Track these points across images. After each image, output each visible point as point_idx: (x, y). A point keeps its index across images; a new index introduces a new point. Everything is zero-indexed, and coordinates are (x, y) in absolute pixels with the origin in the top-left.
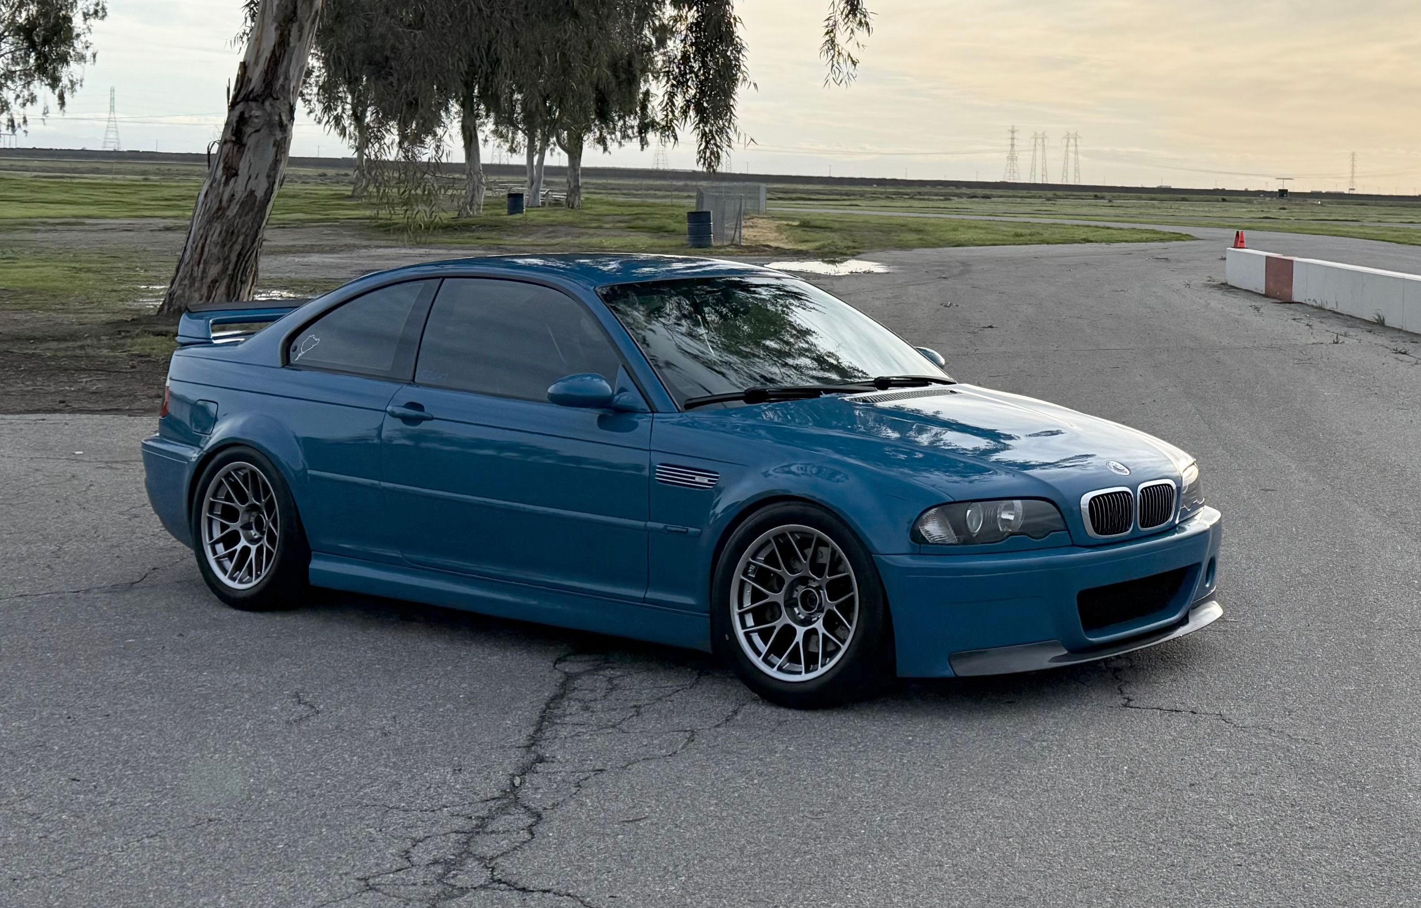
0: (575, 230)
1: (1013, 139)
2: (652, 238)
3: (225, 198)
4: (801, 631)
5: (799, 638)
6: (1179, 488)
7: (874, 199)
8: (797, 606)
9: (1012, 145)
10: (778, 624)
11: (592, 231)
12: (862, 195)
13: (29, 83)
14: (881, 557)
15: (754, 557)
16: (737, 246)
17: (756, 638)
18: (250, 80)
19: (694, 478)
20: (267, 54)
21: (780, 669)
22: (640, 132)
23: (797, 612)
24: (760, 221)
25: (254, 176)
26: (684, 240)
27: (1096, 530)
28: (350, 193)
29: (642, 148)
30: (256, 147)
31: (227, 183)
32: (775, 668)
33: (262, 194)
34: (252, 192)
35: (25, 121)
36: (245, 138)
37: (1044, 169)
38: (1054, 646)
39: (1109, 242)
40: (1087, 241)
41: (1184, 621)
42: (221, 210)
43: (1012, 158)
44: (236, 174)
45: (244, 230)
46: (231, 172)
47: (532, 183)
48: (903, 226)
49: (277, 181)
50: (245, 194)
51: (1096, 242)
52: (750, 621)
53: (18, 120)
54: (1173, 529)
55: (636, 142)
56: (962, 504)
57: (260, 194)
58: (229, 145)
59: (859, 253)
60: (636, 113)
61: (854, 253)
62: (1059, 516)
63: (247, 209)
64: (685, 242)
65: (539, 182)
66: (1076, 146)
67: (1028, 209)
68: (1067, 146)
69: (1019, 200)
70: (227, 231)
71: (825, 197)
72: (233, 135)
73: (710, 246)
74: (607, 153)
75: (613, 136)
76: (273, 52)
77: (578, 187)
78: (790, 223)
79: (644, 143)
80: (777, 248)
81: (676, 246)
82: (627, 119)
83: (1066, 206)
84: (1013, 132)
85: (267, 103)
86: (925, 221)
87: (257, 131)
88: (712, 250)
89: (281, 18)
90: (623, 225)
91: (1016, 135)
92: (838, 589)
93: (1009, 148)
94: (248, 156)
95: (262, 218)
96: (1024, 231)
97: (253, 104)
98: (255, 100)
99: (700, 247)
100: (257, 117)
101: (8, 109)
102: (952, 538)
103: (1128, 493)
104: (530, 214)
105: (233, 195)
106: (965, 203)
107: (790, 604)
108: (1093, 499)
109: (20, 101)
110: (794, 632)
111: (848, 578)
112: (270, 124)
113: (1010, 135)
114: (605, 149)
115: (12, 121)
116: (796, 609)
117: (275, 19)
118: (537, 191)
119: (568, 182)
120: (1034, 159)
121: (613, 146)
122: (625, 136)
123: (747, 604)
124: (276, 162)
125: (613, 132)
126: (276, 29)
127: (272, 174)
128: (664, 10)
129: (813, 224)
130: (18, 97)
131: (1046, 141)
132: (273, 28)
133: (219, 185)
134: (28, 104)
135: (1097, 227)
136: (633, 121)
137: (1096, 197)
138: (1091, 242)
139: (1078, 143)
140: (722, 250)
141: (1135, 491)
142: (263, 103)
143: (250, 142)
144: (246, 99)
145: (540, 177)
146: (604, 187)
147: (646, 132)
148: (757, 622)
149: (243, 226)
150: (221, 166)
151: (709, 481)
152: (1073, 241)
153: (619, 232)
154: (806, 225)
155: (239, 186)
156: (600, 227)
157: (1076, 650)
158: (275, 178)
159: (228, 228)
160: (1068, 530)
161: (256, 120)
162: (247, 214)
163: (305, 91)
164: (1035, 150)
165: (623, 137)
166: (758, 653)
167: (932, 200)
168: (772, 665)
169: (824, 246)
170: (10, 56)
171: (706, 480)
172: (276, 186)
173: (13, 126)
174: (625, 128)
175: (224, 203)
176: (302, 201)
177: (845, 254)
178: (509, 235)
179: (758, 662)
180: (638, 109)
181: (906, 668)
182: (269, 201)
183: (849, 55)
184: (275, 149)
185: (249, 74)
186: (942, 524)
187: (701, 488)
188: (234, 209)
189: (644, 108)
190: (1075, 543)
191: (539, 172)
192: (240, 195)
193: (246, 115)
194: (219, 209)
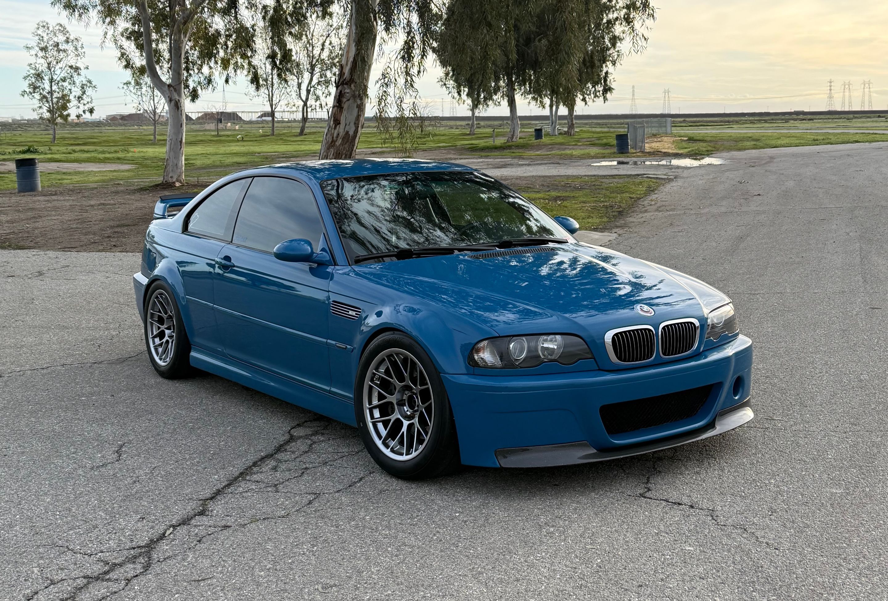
0: (562, 147)
1: (830, 86)
2: (601, 149)
3: (335, 135)
4: (406, 423)
5: (404, 429)
6: (702, 326)
7: (744, 123)
8: (405, 406)
9: (830, 90)
10: (393, 418)
11: (570, 147)
12: (737, 122)
13: (328, 87)
14: (446, 376)
15: (377, 369)
16: (643, 152)
17: (380, 426)
18: (344, 74)
19: (348, 312)
20: (351, 59)
21: (392, 451)
22: (603, 94)
23: (406, 410)
24: (666, 138)
25: (348, 124)
26: (615, 150)
27: (620, 358)
28: (469, 132)
29: (605, 102)
30: (348, 108)
31: (335, 128)
32: (389, 449)
33: (353, 133)
34: (347, 133)
35: (327, 105)
36: (343, 105)
37: (850, 102)
38: (585, 445)
39: (870, 142)
40: (857, 142)
41: (711, 425)
42: (333, 142)
43: (831, 97)
44: (340, 123)
45: (344, 152)
46: (337, 122)
47: (552, 124)
48: (750, 137)
49: (360, 126)
50: (344, 133)
51: (863, 142)
52: (377, 414)
53: (324, 104)
54: (697, 355)
55: (602, 98)
56: (506, 339)
57: (351, 133)
58: (336, 108)
59: (712, 154)
60: (601, 84)
61: (709, 154)
62: (586, 346)
63: (346, 141)
64: (616, 151)
65: (556, 123)
66: (869, 88)
67: (834, 125)
68: (864, 88)
69: (830, 120)
70: (337, 153)
71: (716, 124)
72: (337, 103)
73: (628, 152)
74: (587, 106)
75: (590, 97)
76: (354, 58)
77: (573, 124)
78: (683, 138)
79: (605, 99)
80: (665, 153)
81: (610, 153)
82: (596, 87)
83: (857, 123)
84: (831, 82)
85: (352, 86)
86: (762, 134)
87: (348, 100)
88: (628, 155)
89: (357, 40)
90: (588, 143)
91: (832, 84)
92: (425, 396)
93: (829, 92)
94: (345, 113)
95: (353, 146)
96: (819, 137)
97: (345, 86)
98: (346, 84)
99: (622, 153)
100: (348, 93)
101: (319, 99)
102: (498, 363)
103: (650, 330)
104: (544, 140)
105: (339, 134)
106: (797, 124)
107: (401, 404)
108: (616, 335)
109: (324, 95)
110: (401, 424)
111: (428, 388)
112: (354, 96)
113: (829, 84)
114: (586, 104)
115: (321, 105)
116: (405, 407)
117: (354, 41)
118: (555, 127)
119: (568, 122)
120: (844, 96)
121: (590, 102)
122: (596, 96)
123: (375, 402)
124: (358, 116)
125: (590, 94)
126: (355, 46)
127: (357, 122)
128: (615, 27)
129: (695, 138)
130: (323, 93)
131: (851, 86)
132: (354, 45)
133: (332, 129)
134: (328, 96)
135: (869, 133)
136: (600, 88)
137: (879, 117)
138: (860, 142)
139: (871, 87)
140: (635, 155)
141: (657, 328)
142: (350, 86)
143: (345, 106)
144: (343, 84)
145: (556, 120)
146: (599, 124)
147: (606, 93)
148: (382, 415)
149: (344, 150)
150: (333, 119)
151: (356, 314)
152: (848, 143)
153: (585, 147)
154: (691, 139)
155: (341, 129)
156: (576, 145)
157: (604, 450)
158: (358, 124)
159: (337, 151)
160: (594, 359)
161: (347, 95)
162: (346, 143)
163: (446, 83)
164: (844, 92)
165: (595, 97)
166: (380, 437)
167: (778, 123)
168: (387, 446)
169: (693, 150)
170: (319, 74)
171: (354, 313)
172: (360, 128)
173: (322, 107)
174: (595, 92)
175: (335, 138)
176: (447, 137)
177: (704, 155)
178: (529, 151)
179: (379, 443)
180: (602, 81)
181: (466, 459)
182: (356, 136)
183: (643, 36)
184: (357, 109)
185: (344, 70)
186: (492, 353)
187: (351, 318)
188: (339, 142)
189: (605, 81)
190: (601, 368)
191: (556, 117)
192: (342, 134)
193: (343, 92)
194: (332, 142)
